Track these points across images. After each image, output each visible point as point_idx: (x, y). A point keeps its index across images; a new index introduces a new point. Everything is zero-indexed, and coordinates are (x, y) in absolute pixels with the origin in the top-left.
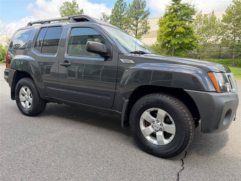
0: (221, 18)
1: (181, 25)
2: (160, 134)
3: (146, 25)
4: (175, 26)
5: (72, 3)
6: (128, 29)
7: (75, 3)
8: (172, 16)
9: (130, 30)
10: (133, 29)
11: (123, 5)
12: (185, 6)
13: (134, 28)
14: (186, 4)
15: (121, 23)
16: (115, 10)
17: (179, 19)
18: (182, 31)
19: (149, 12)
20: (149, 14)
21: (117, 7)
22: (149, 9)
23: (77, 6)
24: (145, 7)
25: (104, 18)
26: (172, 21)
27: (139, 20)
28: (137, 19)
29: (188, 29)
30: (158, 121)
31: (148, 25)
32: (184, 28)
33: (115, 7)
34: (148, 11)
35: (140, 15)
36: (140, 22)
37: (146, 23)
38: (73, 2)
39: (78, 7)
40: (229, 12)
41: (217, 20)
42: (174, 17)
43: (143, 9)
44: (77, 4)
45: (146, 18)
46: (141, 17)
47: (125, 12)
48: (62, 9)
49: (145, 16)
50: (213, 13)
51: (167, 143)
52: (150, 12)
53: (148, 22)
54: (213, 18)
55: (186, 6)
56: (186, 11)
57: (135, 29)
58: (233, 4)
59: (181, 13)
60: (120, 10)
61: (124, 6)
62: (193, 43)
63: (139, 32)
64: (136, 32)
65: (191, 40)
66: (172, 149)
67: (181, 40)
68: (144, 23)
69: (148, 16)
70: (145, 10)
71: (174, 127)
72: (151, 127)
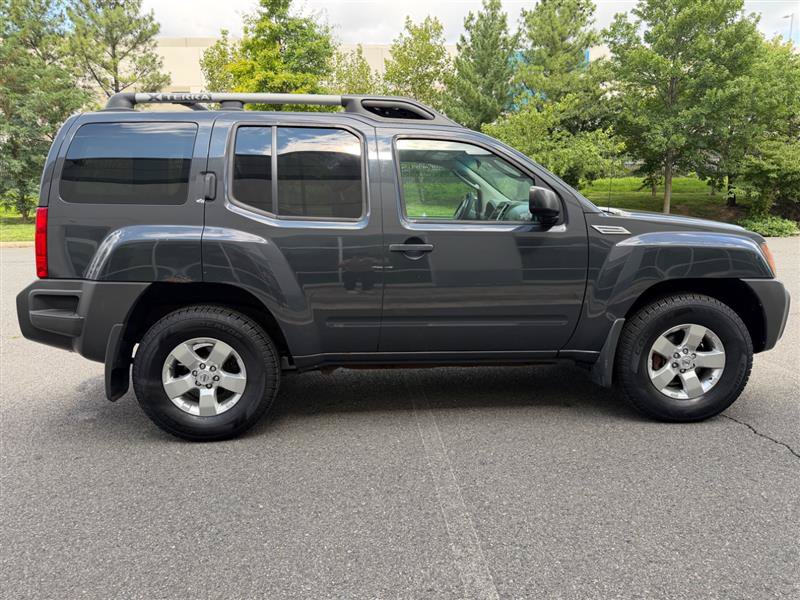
0: (382, 71)
2: (689, 376)
3: (154, 68)
8: (271, 54)
10: (102, 80)
12: (301, 28)
13: (105, 74)
14: (306, 21)
17: (294, 64)
19: (154, 23)
20: (155, 30)
22: (153, 13)
27: (120, 48)
28: (114, 43)
30: (686, 351)
31: (163, 72)
34: (151, 19)
35: (125, 30)
36: (125, 54)
37: (154, 61)
40: (399, 53)
41: (373, 73)
42: (277, 58)
43: (137, 12)
45: (146, 43)
46: (130, 37)
47: (58, 12)
49: (143, 38)
50: (360, 52)
51: (708, 389)
52: (158, 24)
53: (158, 60)
54: (364, 69)
55: (304, 25)
56: (313, 44)
57: (107, 80)
58: (407, 34)
59: (293, 47)
64: (117, 91)
68: (143, 62)
70: (144, 12)
71: (723, 353)
72: (668, 366)
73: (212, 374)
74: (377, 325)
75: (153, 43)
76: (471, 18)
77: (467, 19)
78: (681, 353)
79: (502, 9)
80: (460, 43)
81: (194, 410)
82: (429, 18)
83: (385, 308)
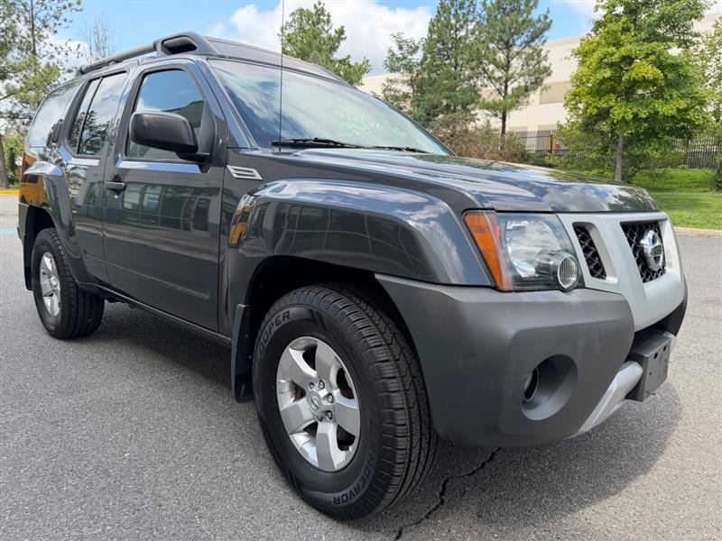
1: (647, 55)
3: (539, 62)
4: (628, 60)
5: (313, 11)
6: (478, 78)
7: (320, 12)
9: (486, 81)
10: (494, 78)
11: (466, 5)
13: (498, 74)
15: (456, 61)
16: (438, 22)
17: (643, 35)
18: (650, 76)
19: (548, 21)
20: (548, 26)
21: (444, 12)
22: (548, 12)
23: (325, 18)
24: (535, 5)
25: (401, 48)
26: (618, 45)
27: (515, 49)
28: (508, 46)
29: (675, 66)
30: (321, 384)
31: (544, 64)
32: (660, 65)
33: (439, 12)
34: (546, 17)
35: (518, 32)
36: (518, 53)
37: (539, 55)
38: (315, 7)
39: (328, 21)
42: (626, 30)
43: (529, 13)
44: (326, 13)
45: (537, 40)
47: (471, 27)
48: (287, 32)
49: (535, 36)
52: (551, 22)
53: (543, 54)
57: (500, 78)
59: (649, 16)
60: (453, 21)
61: (469, 7)
62: (691, 115)
63: (512, 86)
64: (506, 87)
65: (683, 104)
67: (647, 106)
68: (530, 57)
69: (546, 34)
71: (358, 409)
72: (304, 402)
75: (543, 40)
81: (50, 308)
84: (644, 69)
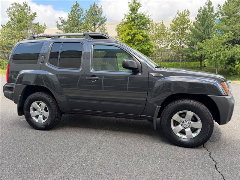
0: (169, 27)
1: (140, 33)
2: (188, 130)
3: (104, 31)
4: (134, 34)
5: (22, 5)
7: (26, 5)
8: (131, 24)
11: (80, 11)
12: (141, 16)
14: (142, 14)
16: (72, 15)
17: (138, 27)
18: (141, 39)
19: (105, 18)
20: (105, 20)
21: (73, 12)
23: (28, 8)
24: (102, 13)
26: (131, 29)
27: (97, 26)
28: (95, 25)
29: (146, 37)
30: (186, 121)
31: (106, 31)
32: (142, 36)
34: (105, 17)
35: (97, 21)
36: (98, 27)
37: (104, 29)
38: (24, 3)
39: (30, 9)
40: (175, 22)
41: (166, 28)
42: (133, 26)
43: (100, 16)
44: (28, 6)
45: (103, 24)
46: (99, 23)
47: (82, 18)
50: (163, 22)
51: (195, 136)
52: (106, 19)
54: (163, 27)
55: (142, 15)
56: (143, 21)
58: (178, 16)
59: (138, 22)
60: (76, 15)
61: (81, 11)
62: (150, 50)
65: (149, 47)
66: (200, 140)
67: (140, 47)
68: (102, 29)
69: (105, 22)
70: (102, 16)
71: (201, 123)
72: (180, 126)
73: (42, 111)
74: (82, 101)
75: (105, 24)
76: (201, 9)
77: (199, 9)
78: (184, 121)
79: (212, 5)
80: (196, 17)
81: (37, 121)
82: (185, 10)
83: (85, 96)
84: (139, 37)
